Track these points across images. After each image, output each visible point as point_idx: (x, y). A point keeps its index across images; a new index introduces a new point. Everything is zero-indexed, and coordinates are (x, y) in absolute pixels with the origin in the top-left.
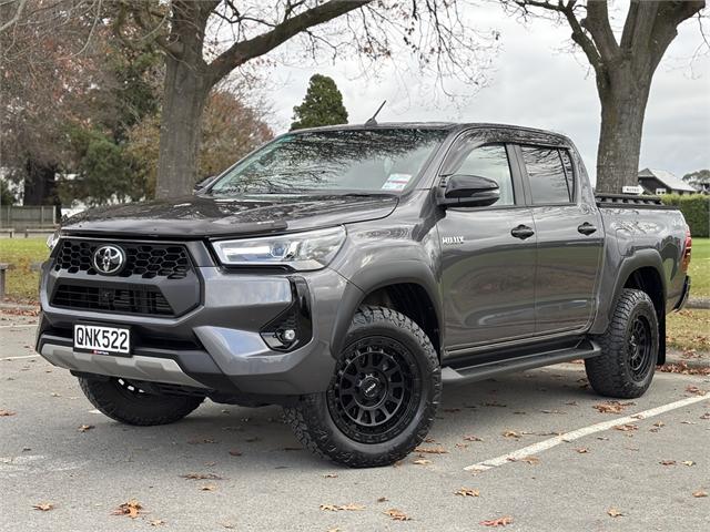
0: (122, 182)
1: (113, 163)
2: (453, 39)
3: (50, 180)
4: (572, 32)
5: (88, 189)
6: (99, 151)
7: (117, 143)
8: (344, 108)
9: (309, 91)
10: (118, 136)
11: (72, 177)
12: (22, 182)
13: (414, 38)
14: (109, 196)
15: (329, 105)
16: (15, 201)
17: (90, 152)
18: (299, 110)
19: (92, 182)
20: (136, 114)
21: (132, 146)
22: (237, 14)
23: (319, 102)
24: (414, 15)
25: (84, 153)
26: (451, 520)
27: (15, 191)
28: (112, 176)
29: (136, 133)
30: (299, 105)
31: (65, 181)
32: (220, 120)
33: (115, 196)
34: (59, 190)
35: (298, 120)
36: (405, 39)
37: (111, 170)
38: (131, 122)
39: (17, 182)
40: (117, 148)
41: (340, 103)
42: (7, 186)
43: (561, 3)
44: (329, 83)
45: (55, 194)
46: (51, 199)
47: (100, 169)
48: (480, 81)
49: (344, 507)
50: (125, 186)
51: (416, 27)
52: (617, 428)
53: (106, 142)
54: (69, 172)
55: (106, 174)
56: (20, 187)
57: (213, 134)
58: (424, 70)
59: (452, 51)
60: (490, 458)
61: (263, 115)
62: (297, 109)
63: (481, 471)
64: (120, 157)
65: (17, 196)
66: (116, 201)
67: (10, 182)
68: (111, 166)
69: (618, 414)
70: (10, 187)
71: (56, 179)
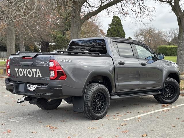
0: (65, 45)
1: (63, 41)
2: (144, 9)
3: (48, 45)
4: (172, 8)
5: (57, 47)
6: (59, 37)
7: (64, 36)
8: (122, 24)
9: (112, 20)
10: (64, 34)
11: (53, 44)
12: (41, 46)
13: (134, 9)
14: (62, 49)
15: (118, 23)
16: (39, 50)
17: (57, 38)
18: (110, 25)
19: (58, 45)
20: (68, 28)
21: (67, 36)
22: (89, 5)
23: (115, 23)
24: (134, 3)
25: (56, 38)
26: (115, 131)
27: (39, 48)
28: (62, 44)
29: (68, 33)
30: (110, 24)
31: (51, 45)
32: (89, 29)
33: (63, 49)
34: (50, 47)
35: (110, 28)
36: (132, 9)
37: (62, 42)
38: (67, 30)
39: (40, 46)
40: (64, 37)
41: (121, 23)
42: (37, 47)
43: (169, 1)
44: (118, 18)
45: (49, 48)
46: (48, 50)
47: (59, 42)
48: (151, 20)
49: (93, 128)
50: (66, 46)
51: (135, 6)
52: (164, 110)
53: (61, 35)
54: (52, 43)
55: (61, 43)
56: (40, 47)
57: (87, 32)
58: (137, 17)
59: (144, 12)
60: (130, 117)
61: (100, 27)
62: (109, 25)
63: (126, 120)
64: (64, 39)
65: (40, 49)
66: (63, 50)
67: (38, 46)
68: (62, 41)
69: (167, 107)
70: (38, 47)
71: (49, 45)
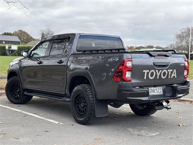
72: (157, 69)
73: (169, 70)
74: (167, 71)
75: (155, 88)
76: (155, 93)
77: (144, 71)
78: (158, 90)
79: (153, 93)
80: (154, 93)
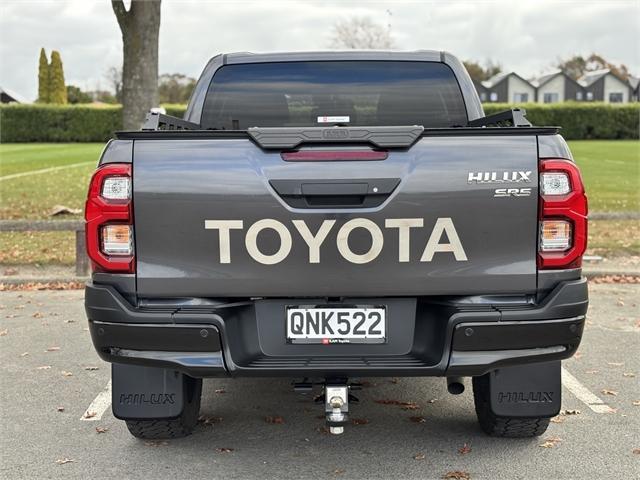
72: (299, 217)
73: (390, 223)
74: (381, 225)
75: (336, 311)
76: (328, 335)
77: (210, 224)
78: (354, 323)
79: (313, 335)
80: (320, 336)
